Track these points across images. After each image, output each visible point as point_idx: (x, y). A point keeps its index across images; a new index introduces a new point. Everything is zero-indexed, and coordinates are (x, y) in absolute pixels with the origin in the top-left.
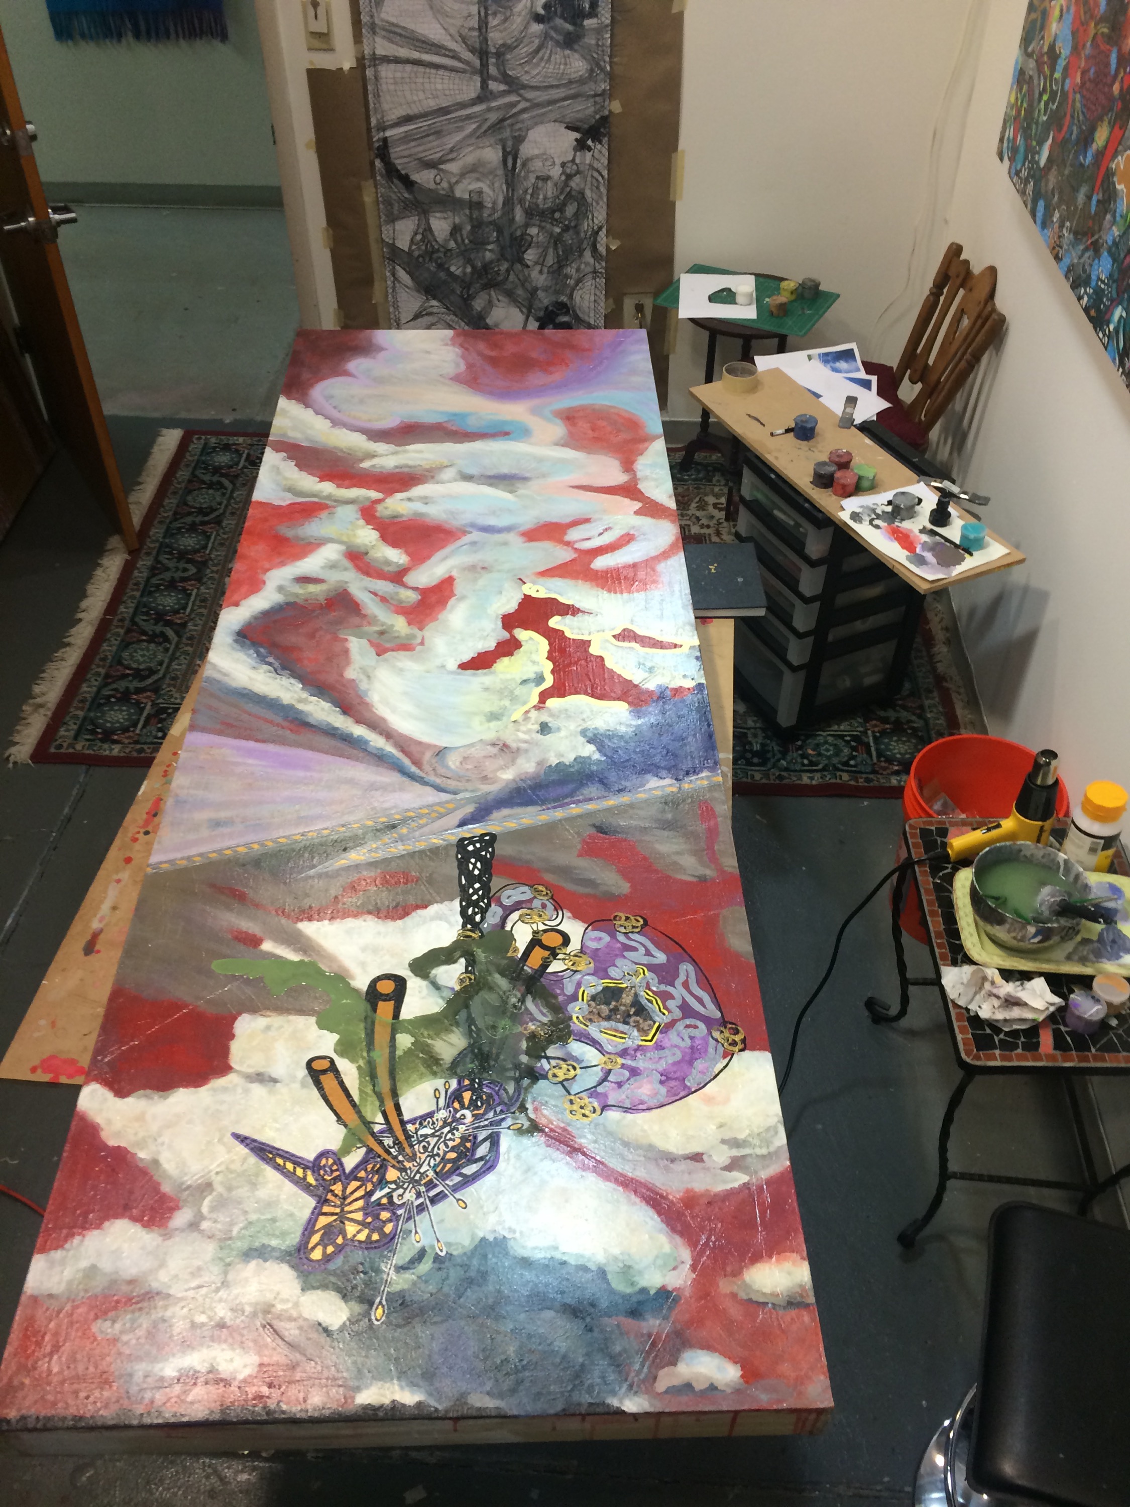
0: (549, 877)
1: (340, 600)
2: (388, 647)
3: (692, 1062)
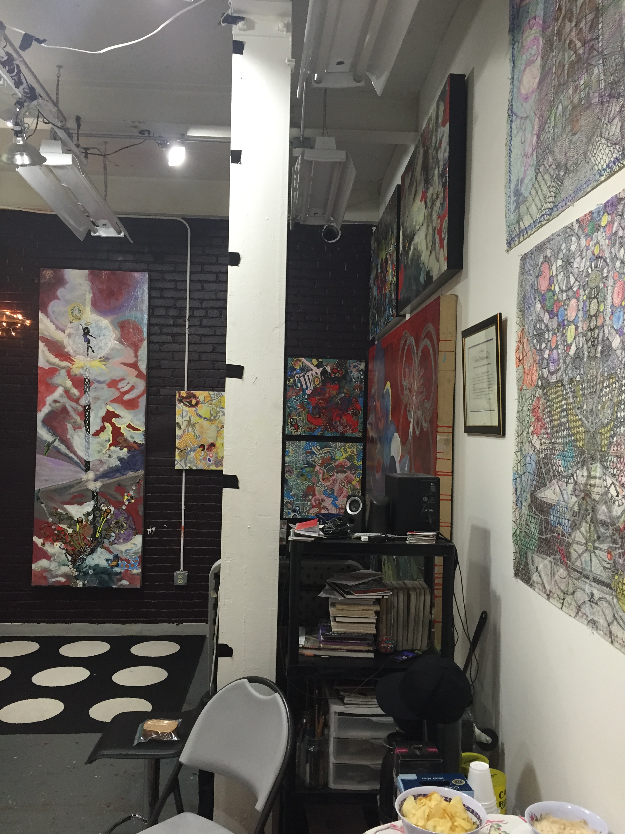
0: (109, 497)
1: (64, 410)
2: (76, 427)
3: (129, 536)
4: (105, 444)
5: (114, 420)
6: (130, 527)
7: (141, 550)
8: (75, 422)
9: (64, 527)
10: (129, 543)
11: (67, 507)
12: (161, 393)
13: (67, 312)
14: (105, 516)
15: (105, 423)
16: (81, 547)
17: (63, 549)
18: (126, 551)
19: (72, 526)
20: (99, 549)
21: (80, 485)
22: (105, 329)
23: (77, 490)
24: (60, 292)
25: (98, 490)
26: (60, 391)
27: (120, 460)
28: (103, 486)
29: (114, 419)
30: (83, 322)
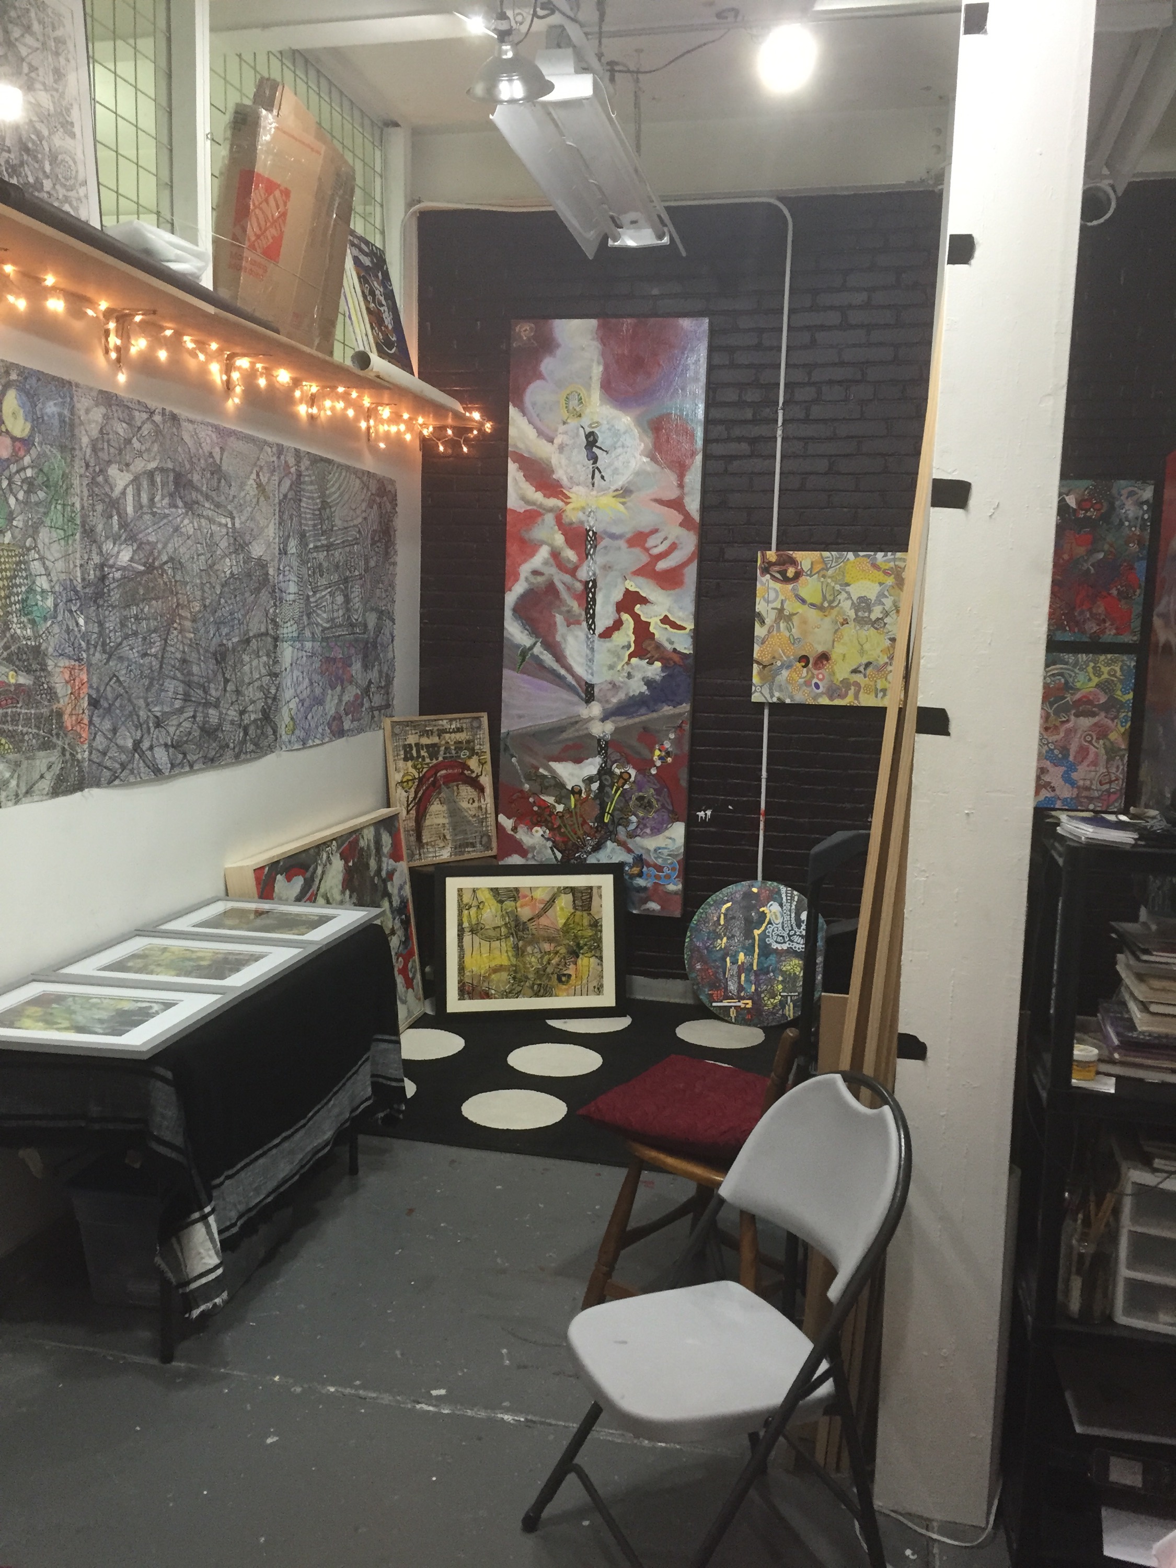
0: (627, 750)
1: (551, 588)
2: (571, 621)
3: (662, 824)
4: (621, 652)
5: (638, 608)
6: (663, 806)
7: (682, 850)
8: (569, 612)
9: (550, 800)
10: (661, 836)
11: (554, 765)
12: (726, 556)
13: (558, 402)
14: (620, 784)
15: (622, 613)
16: (579, 838)
17: (548, 839)
18: (655, 850)
19: (563, 800)
20: (609, 843)
21: (577, 726)
22: (625, 433)
23: (571, 736)
24: (547, 365)
25: (608, 737)
26: (544, 553)
27: (649, 683)
28: (617, 730)
29: (638, 606)
30: (585, 421)
